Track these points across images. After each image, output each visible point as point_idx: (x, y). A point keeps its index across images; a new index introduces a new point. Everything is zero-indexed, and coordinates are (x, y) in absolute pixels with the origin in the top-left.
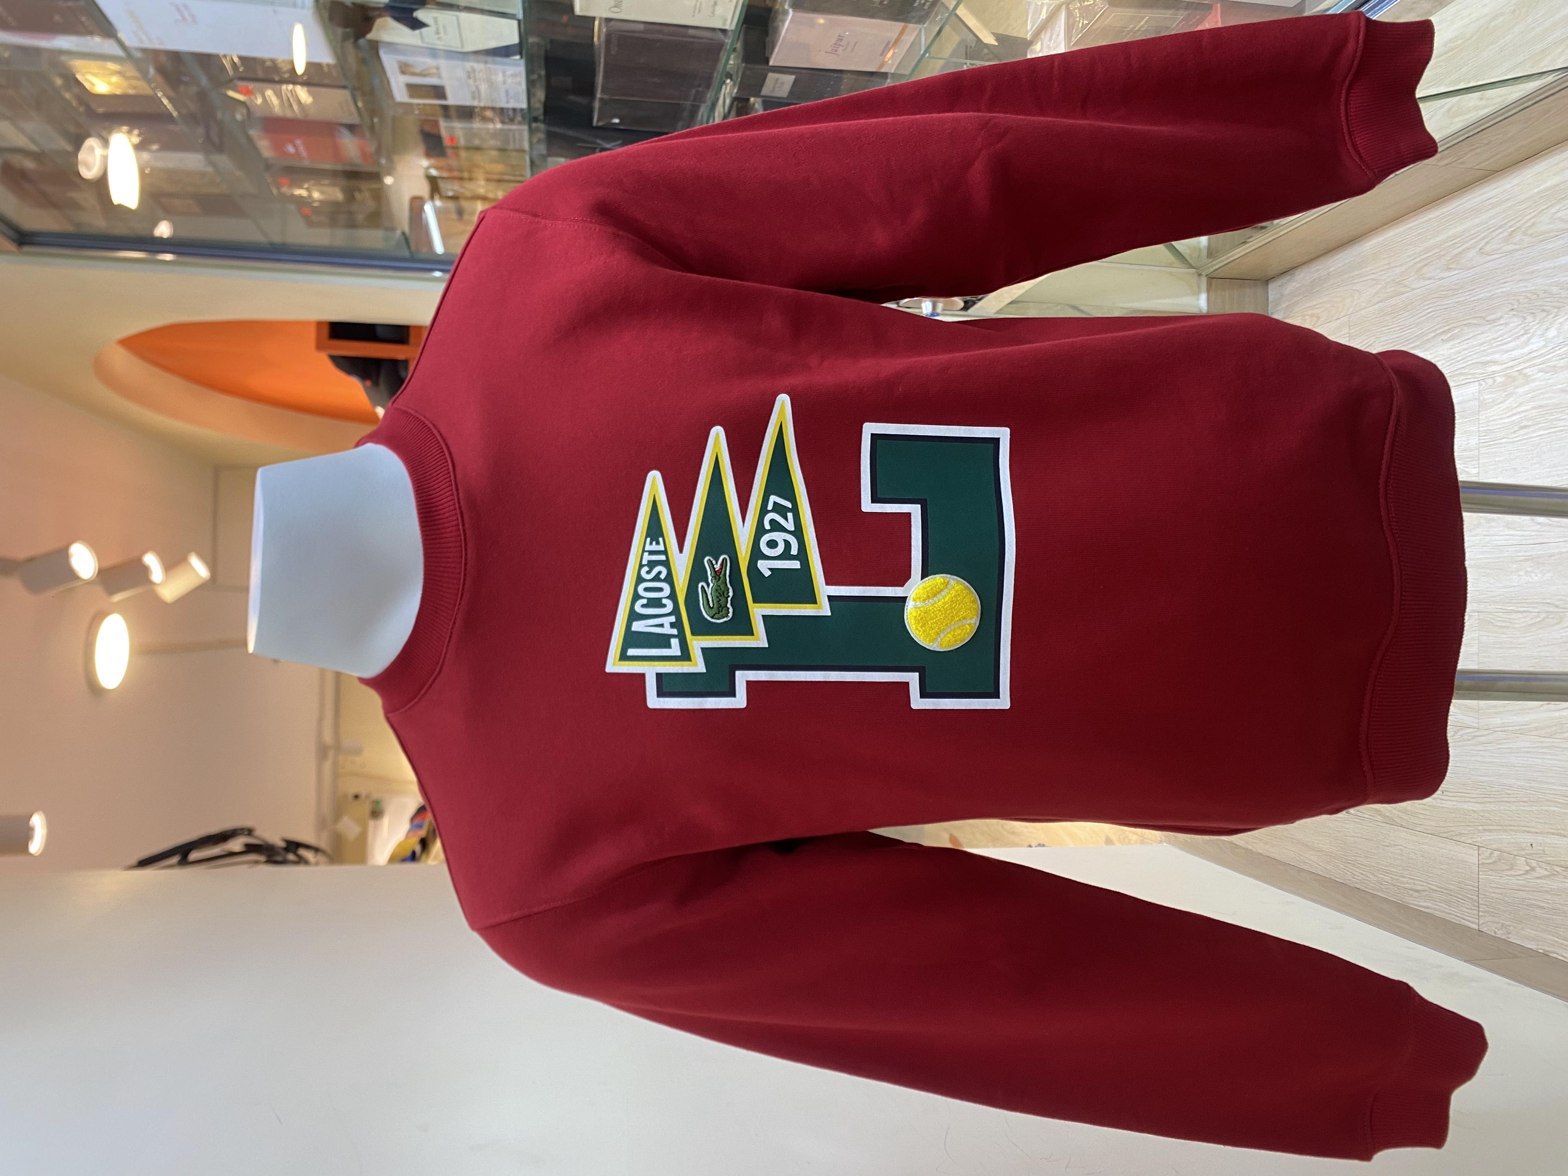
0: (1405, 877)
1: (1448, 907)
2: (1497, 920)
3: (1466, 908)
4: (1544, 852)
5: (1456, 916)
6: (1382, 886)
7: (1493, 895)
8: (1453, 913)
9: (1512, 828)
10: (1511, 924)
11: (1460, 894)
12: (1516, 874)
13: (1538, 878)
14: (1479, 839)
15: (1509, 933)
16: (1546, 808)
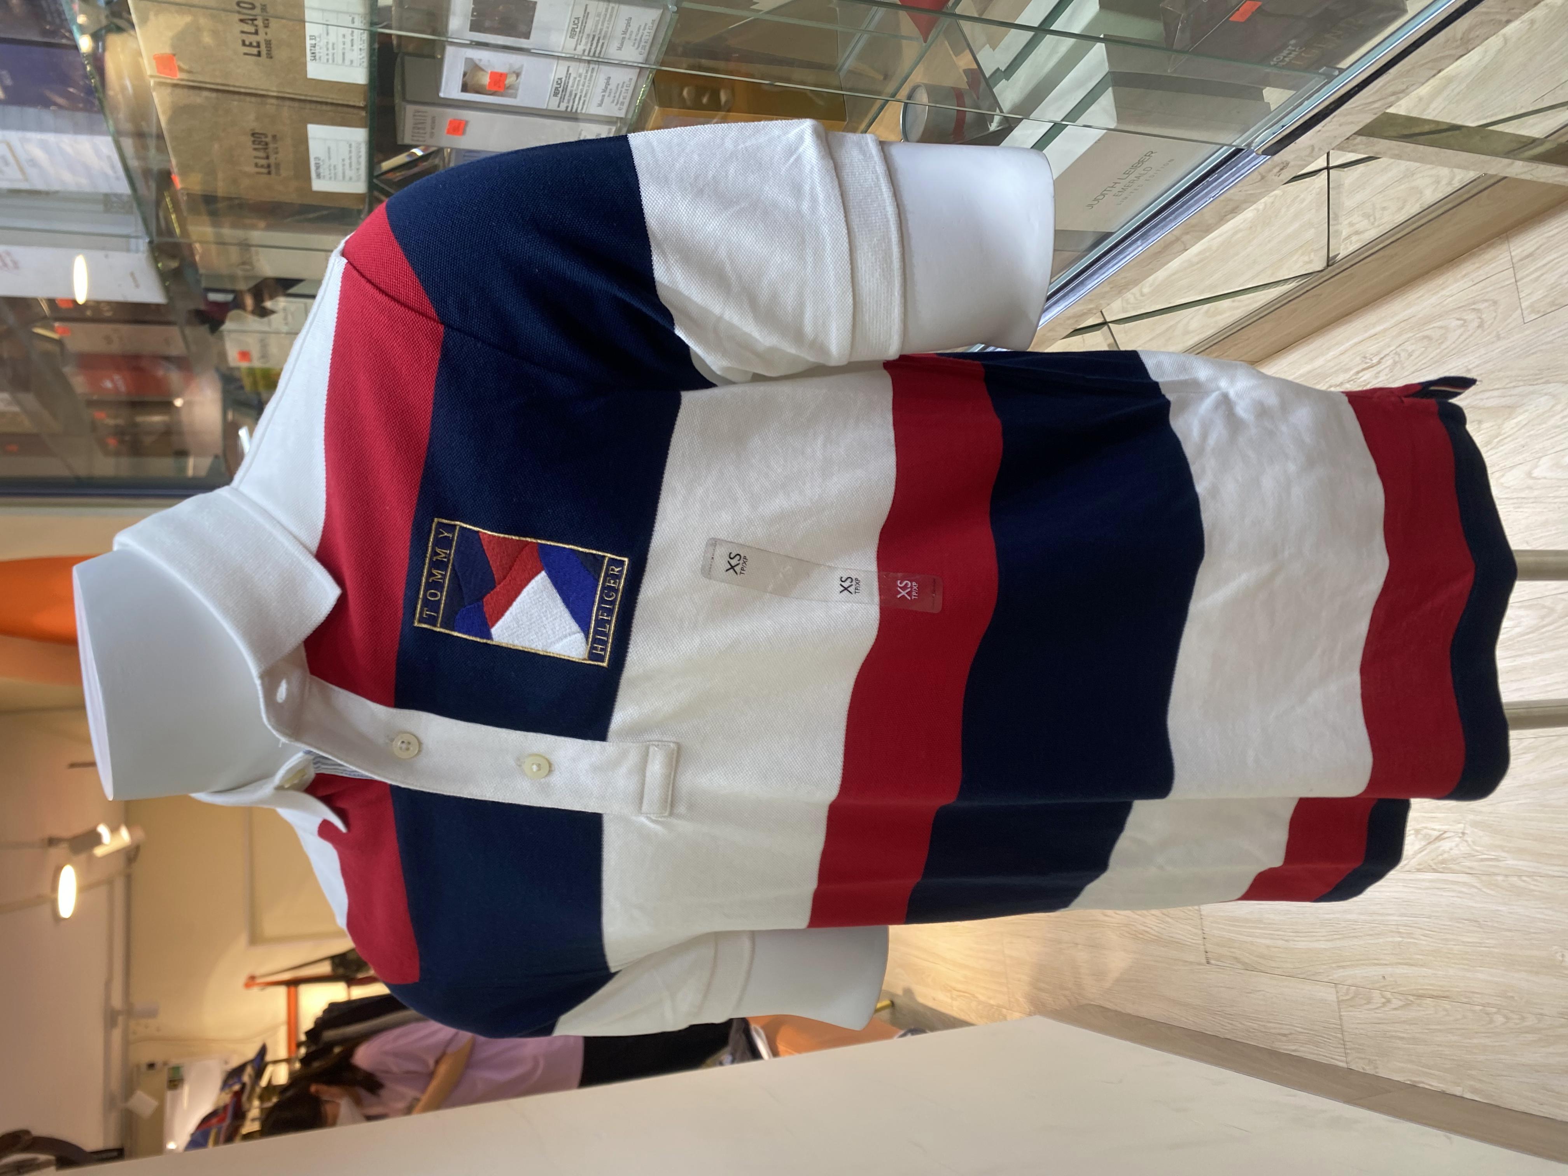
0: (1271, 1022)
1: (1315, 1048)
2: (1362, 1056)
3: (1333, 1047)
4: (1396, 982)
5: (1326, 1057)
6: (1250, 1034)
7: (1357, 1031)
8: (1321, 1053)
9: (1362, 962)
10: (1377, 1058)
11: (1325, 1034)
12: (1374, 1007)
13: (1395, 1009)
14: (1335, 976)
15: (1377, 1068)
16: (1390, 939)
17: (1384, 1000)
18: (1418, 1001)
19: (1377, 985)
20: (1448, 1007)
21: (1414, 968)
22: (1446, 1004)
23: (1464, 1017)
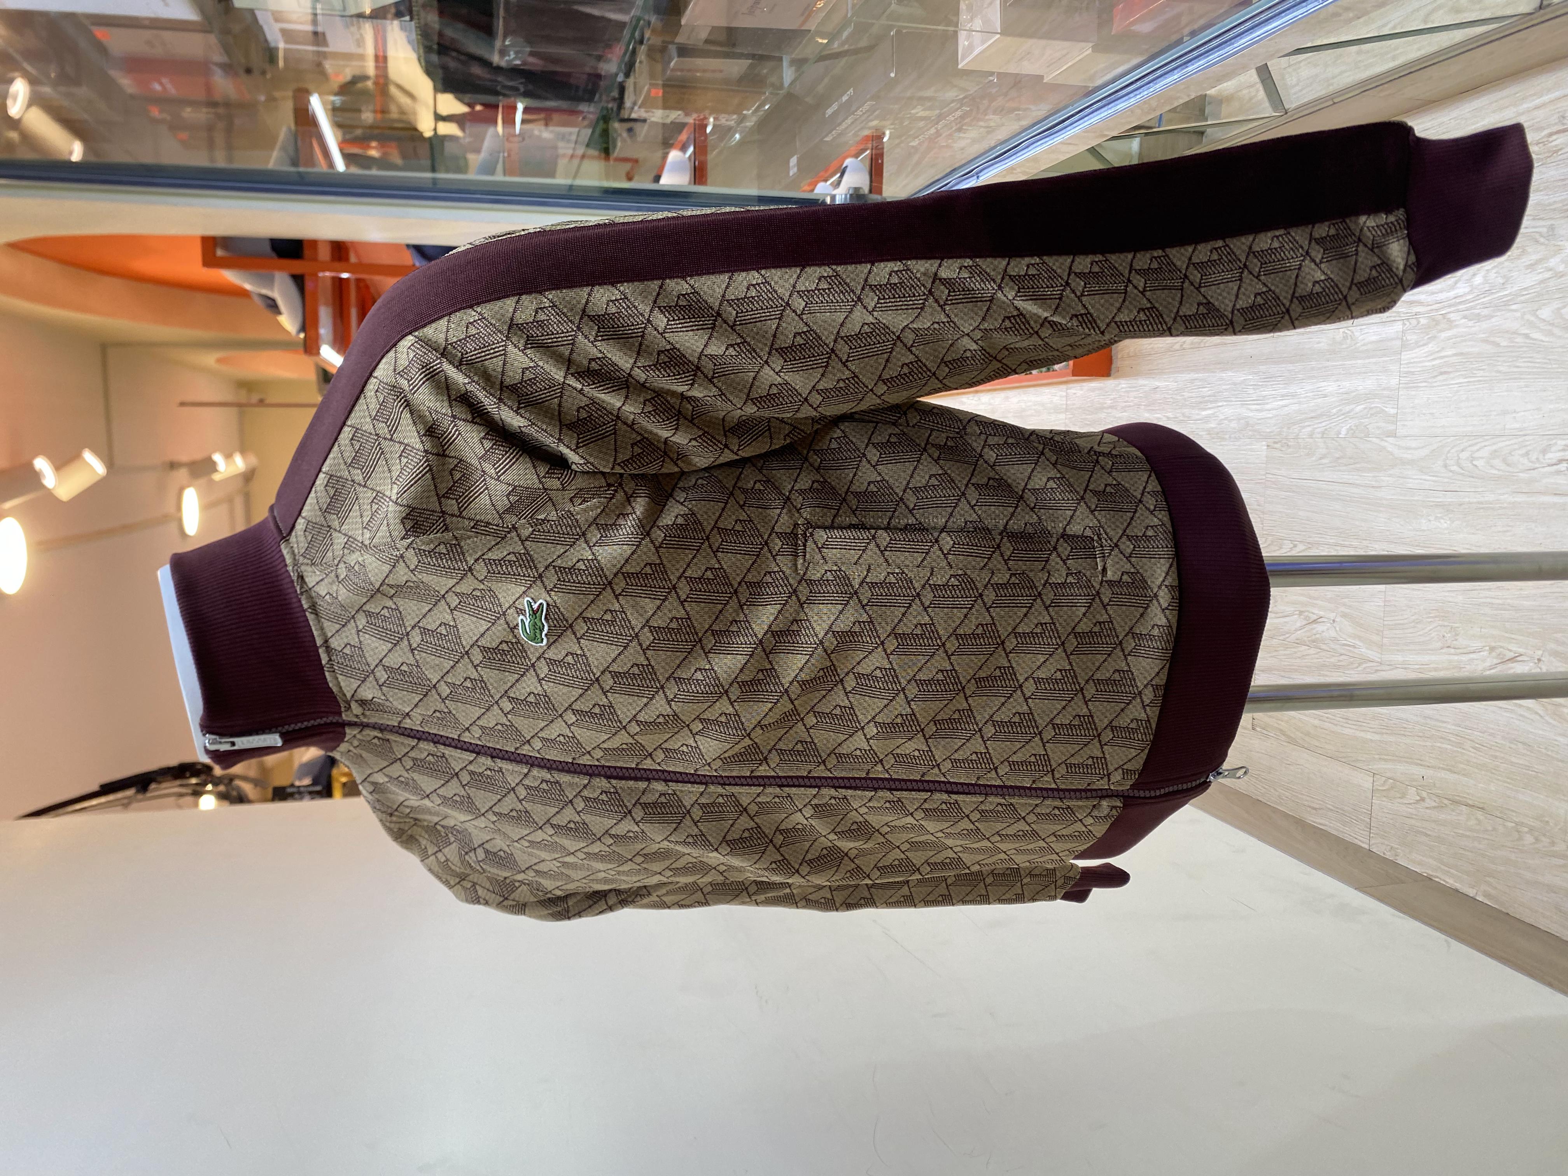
0: (1303, 794)
1: (1341, 826)
2: (1386, 842)
3: (1358, 828)
4: (1435, 785)
5: (1350, 835)
7: (1385, 819)
8: (1346, 832)
9: (1406, 759)
10: (1400, 847)
11: (1353, 815)
12: (1407, 802)
13: (1428, 808)
14: (1375, 767)
15: (1396, 855)
16: (1439, 745)
17: (1418, 798)
18: (1452, 807)
19: (1414, 783)
20: (1481, 818)
21: (1456, 776)
22: (1480, 815)
23: (1494, 829)
